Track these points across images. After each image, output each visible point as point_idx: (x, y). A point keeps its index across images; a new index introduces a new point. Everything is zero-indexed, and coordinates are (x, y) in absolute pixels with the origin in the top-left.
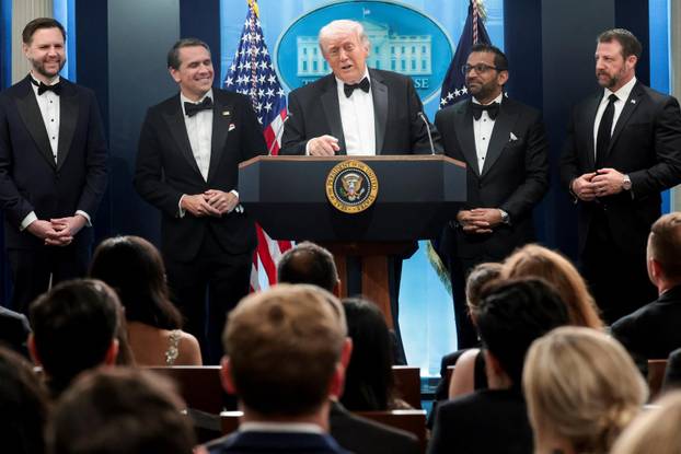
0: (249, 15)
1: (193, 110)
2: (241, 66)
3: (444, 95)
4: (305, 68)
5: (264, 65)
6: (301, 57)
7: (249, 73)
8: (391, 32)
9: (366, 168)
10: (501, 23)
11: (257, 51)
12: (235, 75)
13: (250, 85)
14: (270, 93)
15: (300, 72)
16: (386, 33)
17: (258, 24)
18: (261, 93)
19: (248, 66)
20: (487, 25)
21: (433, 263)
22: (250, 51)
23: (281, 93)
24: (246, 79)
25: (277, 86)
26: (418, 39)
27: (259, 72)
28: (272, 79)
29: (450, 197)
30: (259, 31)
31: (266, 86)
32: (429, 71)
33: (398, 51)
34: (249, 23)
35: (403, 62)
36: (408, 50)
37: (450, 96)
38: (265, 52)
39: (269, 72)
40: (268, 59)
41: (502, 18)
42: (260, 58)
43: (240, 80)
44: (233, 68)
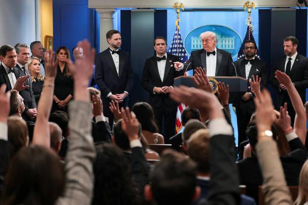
0: (177, 30)
1: (160, 59)
2: (174, 46)
3: (239, 56)
4: (194, 47)
5: (181, 46)
6: (192, 43)
7: (176, 48)
8: (222, 36)
9: (215, 80)
10: (258, 33)
11: (179, 41)
12: (172, 49)
13: (176, 52)
14: (183, 55)
15: (192, 48)
16: (220, 36)
17: (179, 32)
18: (180, 55)
19: (176, 46)
20: (253, 34)
21: (234, 110)
22: (176, 41)
23: (186, 55)
24: (175, 50)
25: (185, 53)
26: (230, 38)
27: (179, 48)
28: (183, 50)
29: (242, 90)
30: (180, 35)
31: (181, 52)
32: (233, 48)
33: (224, 41)
34: (176, 32)
35: (225, 45)
36: (227, 42)
37: (241, 57)
38: (181, 41)
39: (182, 48)
40: (182, 44)
41: (258, 31)
42: (180, 44)
43: (173, 51)
44: (171, 47)
